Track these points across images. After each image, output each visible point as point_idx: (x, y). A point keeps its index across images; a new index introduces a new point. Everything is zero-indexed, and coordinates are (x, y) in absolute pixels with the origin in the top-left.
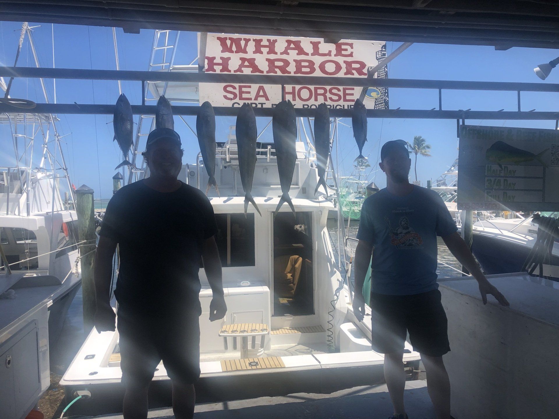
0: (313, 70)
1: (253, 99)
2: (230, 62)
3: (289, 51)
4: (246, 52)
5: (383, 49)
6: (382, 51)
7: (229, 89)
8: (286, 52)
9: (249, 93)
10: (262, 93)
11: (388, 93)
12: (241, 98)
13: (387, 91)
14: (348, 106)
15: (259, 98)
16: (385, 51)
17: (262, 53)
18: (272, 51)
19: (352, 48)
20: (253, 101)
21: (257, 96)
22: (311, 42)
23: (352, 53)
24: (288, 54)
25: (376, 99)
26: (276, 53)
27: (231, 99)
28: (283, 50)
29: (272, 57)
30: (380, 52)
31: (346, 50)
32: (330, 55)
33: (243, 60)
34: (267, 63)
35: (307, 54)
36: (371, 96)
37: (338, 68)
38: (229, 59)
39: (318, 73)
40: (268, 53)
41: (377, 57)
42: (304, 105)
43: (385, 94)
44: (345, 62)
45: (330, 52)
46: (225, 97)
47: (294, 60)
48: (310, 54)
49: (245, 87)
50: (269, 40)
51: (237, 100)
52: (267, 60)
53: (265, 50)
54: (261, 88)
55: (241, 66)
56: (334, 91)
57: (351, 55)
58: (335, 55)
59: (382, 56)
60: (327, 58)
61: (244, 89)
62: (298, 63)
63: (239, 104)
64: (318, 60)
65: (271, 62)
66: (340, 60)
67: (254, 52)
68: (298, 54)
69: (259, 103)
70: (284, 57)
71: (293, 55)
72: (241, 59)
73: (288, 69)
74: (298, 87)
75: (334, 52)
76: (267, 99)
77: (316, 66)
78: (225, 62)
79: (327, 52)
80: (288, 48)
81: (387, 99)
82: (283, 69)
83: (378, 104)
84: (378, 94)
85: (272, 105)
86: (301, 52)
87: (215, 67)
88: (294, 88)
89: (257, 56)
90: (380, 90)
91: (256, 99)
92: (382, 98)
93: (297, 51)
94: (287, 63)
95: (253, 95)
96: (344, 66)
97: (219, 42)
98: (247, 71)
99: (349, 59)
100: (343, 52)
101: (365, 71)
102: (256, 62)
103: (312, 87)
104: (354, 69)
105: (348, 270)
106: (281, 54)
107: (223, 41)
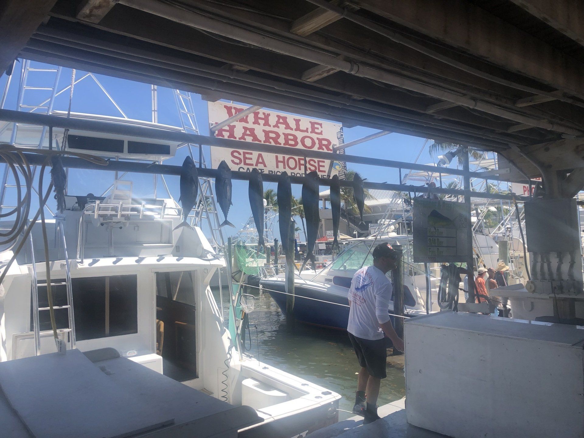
0: (297, 143)
1: (254, 165)
2: (235, 129)
3: (279, 125)
4: (247, 122)
5: (341, 131)
6: (340, 132)
7: (236, 154)
8: (276, 126)
9: (251, 159)
10: (260, 160)
11: (346, 166)
12: (245, 164)
13: (345, 165)
14: (322, 175)
15: (259, 165)
16: (342, 132)
17: (259, 124)
18: (267, 124)
19: (322, 127)
20: (254, 167)
21: (258, 163)
22: (294, 119)
23: (322, 131)
24: (278, 127)
25: (339, 171)
26: (270, 126)
27: (237, 164)
28: (275, 124)
29: (267, 128)
30: (339, 133)
31: (318, 128)
32: (308, 132)
33: (245, 129)
34: (264, 134)
35: (292, 129)
36: (335, 169)
37: (314, 143)
38: (234, 126)
39: (300, 146)
40: (264, 125)
41: (338, 137)
42: (292, 173)
43: (344, 167)
44: (318, 139)
45: (307, 129)
46: (233, 161)
47: (283, 134)
48: (294, 130)
49: (248, 153)
50: (264, 114)
51: (242, 165)
52: (264, 131)
53: (262, 122)
54: (260, 156)
55: (244, 134)
56: (312, 162)
57: (321, 133)
58: (311, 132)
59: (341, 136)
60: (305, 134)
61: (247, 156)
62: (286, 135)
63: (244, 169)
64: (300, 135)
65: (266, 133)
66: (315, 136)
67: (254, 123)
68: (286, 128)
69: (259, 169)
70: (276, 129)
71: (282, 129)
72: (244, 128)
73: (279, 140)
74: (287, 157)
75: (310, 130)
76: (265, 166)
77: (299, 140)
78: (232, 129)
79: (305, 129)
80: (278, 122)
81: (346, 172)
82: (276, 140)
83: (340, 176)
84: (340, 167)
85: (269, 171)
86: (288, 127)
87: (224, 133)
88: (284, 157)
89: (255, 126)
90: (341, 164)
91: (256, 165)
92: (343, 171)
93: (284, 126)
94: (278, 135)
95: (254, 162)
96: (317, 142)
97: (225, 110)
98: (249, 139)
99: (320, 137)
100: (316, 131)
101: (331, 147)
102: (256, 132)
103: (297, 158)
104: (324, 145)
105: (239, 326)
106: (274, 126)
107: (229, 109)
